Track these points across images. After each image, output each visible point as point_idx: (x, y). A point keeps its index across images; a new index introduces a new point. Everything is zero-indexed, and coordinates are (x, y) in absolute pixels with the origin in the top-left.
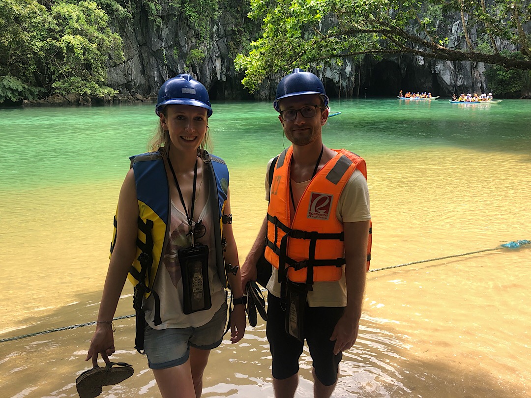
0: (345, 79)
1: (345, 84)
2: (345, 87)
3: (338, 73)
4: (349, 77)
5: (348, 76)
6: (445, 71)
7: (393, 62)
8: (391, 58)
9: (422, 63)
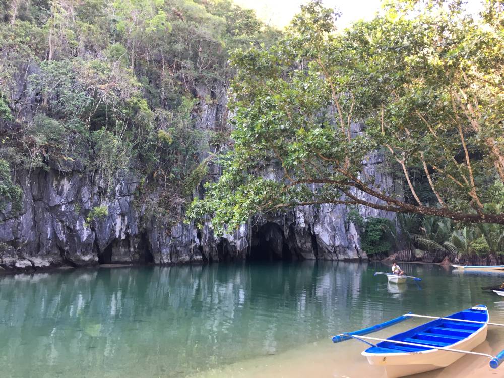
0: (240, 239)
1: (239, 243)
2: (239, 246)
4: (244, 237)
5: (242, 236)
6: (323, 233)
7: (275, 224)
8: (275, 221)
9: (303, 225)
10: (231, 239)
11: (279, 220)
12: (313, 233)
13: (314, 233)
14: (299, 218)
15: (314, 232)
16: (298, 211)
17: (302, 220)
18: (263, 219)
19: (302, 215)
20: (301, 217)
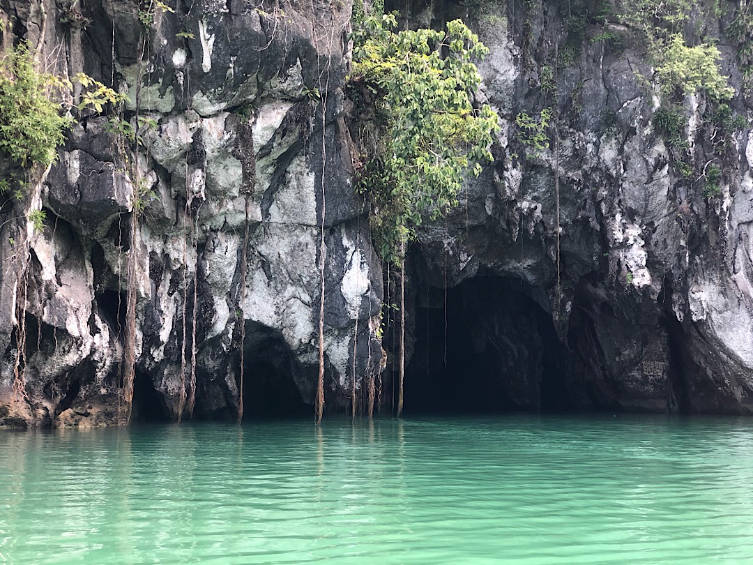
0: (343, 331)
1: (340, 352)
2: (341, 369)
3: (306, 298)
4: (363, 322)
5: (354, 314)
6: (727, 314)
9: (642, 278)
10: (300, 328)
11: (530, 262)
12: (679, 315)
13: (688, 313)
14: (625, 245)
15: (685, 308)
16: (618, 217)
17: (637, 255)
18: (463, 257)
19: (634, 231)
20: (631, 241)
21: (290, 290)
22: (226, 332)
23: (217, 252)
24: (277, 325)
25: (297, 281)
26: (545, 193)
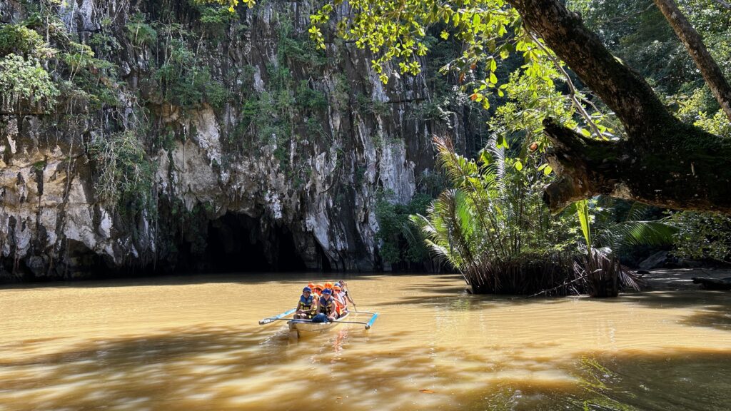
0: (107, 242)
2: (112, 256)
3: (90, 230)
4: (114, 239)
5: (109, 236)
6: (319, 229)
7: (245, 216)
8: (242, 210)
10: (92, 242)
11: (247, 209)
12: (303, 229)
13: (306, 228)
14: (271, 203)
15: (305, 226)
16: (269, 191)
17: (277, 206)
18: (217, 207)
19: (275, 197)
20: (273, 201)
21: (84, 227)
22: (57, 243)
23: (43, 215)
24: (81, 240)
25: (85, 224)
26: (244, 182)
